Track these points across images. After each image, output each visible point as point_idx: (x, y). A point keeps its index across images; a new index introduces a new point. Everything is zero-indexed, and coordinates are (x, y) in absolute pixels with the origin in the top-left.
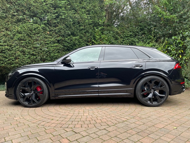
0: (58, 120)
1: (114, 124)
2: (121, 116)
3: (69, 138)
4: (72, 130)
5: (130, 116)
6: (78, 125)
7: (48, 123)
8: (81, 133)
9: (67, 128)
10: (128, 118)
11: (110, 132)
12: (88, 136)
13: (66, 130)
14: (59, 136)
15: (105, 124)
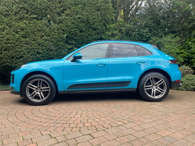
0: (40, 122)
2: (118, 119)
3: (40, 143)
4: (49, 134)
6: (61, 128)
7: (28, 124)
8: (57, 138)
9: (46, 131)
10: (125, 122)
11: (94, 138)
12: (64, 142)
13: (42, 134)
14: (30, 140)
15: (94, 128)
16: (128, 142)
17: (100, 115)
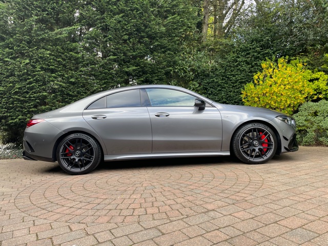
0: (71, 208)
1: (182, 217)
2: (207, 200)
5: (227, 200)
6: (105, 217)
7: (50, 211)
8: (96, 236)
9: (79, 223)
10: (221, 203)
11: (164, 234)
12: (108, 243)
13: (71, 229)
15: (164, 216)
16: (225, 241)
17: (174, 194)
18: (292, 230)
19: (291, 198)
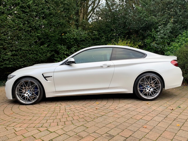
3: (44, 138)
4: (47, 130)
5: (108, 110)
6: (54, 123)
8: (56, 132)
9: (42, 127)
12: (64, 134)
14: (32, 137)
15: (83, 120)
16: (115, 127)
17: (82, 109)
18: (138, 120)
19: (133, 107)
